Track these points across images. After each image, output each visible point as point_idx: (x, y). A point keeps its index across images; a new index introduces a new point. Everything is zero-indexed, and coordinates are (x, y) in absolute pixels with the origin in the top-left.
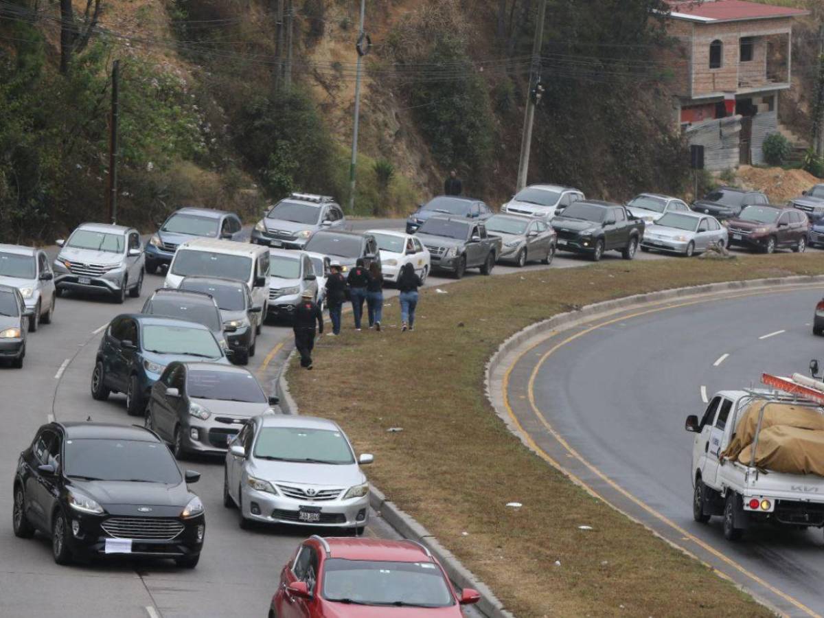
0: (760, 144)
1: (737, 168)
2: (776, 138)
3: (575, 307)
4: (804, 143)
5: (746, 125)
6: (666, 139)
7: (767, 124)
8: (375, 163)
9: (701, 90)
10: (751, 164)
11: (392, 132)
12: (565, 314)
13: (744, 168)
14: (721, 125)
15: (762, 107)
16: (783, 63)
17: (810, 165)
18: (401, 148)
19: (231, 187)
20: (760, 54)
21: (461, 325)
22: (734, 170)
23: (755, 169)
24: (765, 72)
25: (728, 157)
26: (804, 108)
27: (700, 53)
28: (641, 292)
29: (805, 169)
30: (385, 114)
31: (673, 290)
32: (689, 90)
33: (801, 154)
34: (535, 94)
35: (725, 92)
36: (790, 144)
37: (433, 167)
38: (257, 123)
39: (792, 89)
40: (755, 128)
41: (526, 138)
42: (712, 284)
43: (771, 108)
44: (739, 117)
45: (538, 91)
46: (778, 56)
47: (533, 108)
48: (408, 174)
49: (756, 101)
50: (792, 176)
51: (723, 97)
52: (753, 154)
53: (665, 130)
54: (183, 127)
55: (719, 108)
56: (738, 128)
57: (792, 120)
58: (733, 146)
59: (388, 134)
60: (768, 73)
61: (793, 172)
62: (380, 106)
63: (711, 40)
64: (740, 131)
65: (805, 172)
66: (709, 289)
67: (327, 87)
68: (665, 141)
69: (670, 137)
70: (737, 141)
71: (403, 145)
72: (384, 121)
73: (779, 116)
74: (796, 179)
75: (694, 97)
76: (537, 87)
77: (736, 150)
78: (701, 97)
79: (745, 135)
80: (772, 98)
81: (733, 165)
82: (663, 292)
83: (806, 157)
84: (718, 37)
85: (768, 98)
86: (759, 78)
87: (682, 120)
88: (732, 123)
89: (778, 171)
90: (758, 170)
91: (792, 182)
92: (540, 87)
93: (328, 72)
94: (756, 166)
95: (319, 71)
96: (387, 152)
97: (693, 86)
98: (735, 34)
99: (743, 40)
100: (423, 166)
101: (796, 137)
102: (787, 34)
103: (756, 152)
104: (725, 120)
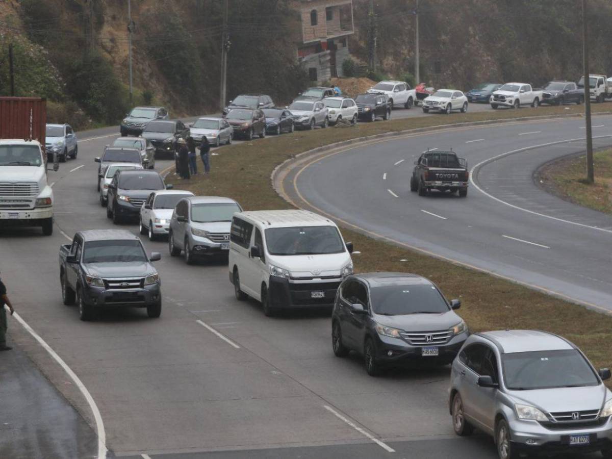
0: (341, 65)
1: (330, 79)
2: (349, 62)
3: (292, 156)
4: (364, 64)
5: (333, 55)
6: (292, 66)
7: (344, 55)
8: (142, 92)
9: (308, 39)
10: (337, 77)
11: (148, 74)
12: (289, 160)
13: (334, 79)
14: (320, 57)
15: (339, 45)
16: (349, 20)
17: (370, 74)
18: (153, 83)
19: (71, 110)
20: (336, 16)
21: (242, 169)
22: (329, 81)
23: (340, 79)
24: (339, 26)
25: (325, 74)
26: (362, 44)
27: (306, 17)
28: (319, 146)
29: (368, 77)
30: (142, 64)
31: (334, 144)
32: (302, 39)
33: (364, 69)
34: (226, 46)
35: (321, 38)
36: (357, 64)
37: (171, 92)
38: (79, 74)
39: (355, 34)
40: (337, 57)
41: (223, 71)
42: (351, 140)
43: (344, 45)
44: (329, 51)
45: (228, 44)
46: (345, 16)
47: (226, 54)
48: (159, 97)
49: (335, 42)
50: (362, 82)
51: (320, 41)
52: (338, 71)
53: (291, 61)
54: (48, 79)
55: (317, 47)
56: (329, 58)
57: (356, 51)
58: (327, 68)
59: (146, 75)
60: (341, 25)
61: (361, 79)
62: (140, 61)
63: (310, 10)
64: (330, 59)
65: (368, 79)
66: (351, 142)
67: (110, 53)
68: (292, 68)
69: (294, 66)
70: (329, 65)
71: (154, 81)
72: (143, 69)
73: (349, 49)
74: (364, 83)
75: (305, 42)
76: (227, 42)
77: (329, 70)
78: (308, 42)
79: (333, 62)
80: (345, 40)
81: (328, 78)
82: (329, 145)
83: (367, 71)
84: (315, 8)
85: (343, 40)
86: (337, 29)
87: (299, 55)
88: (325, 56)
89: (353, 79)
90: (342, 80)
91: (362, 85)
92: (229, 42)
93: (109, 44)
94: (340, 78)
95: (104, 44)
96: (146, 85)
97: (304, 36)
98: (323, 6)
99: (327, 8)
100: (166, 92)
101: (359, 60)
102: (350, 4)
103: (339, 70)
104: (321, 53)
